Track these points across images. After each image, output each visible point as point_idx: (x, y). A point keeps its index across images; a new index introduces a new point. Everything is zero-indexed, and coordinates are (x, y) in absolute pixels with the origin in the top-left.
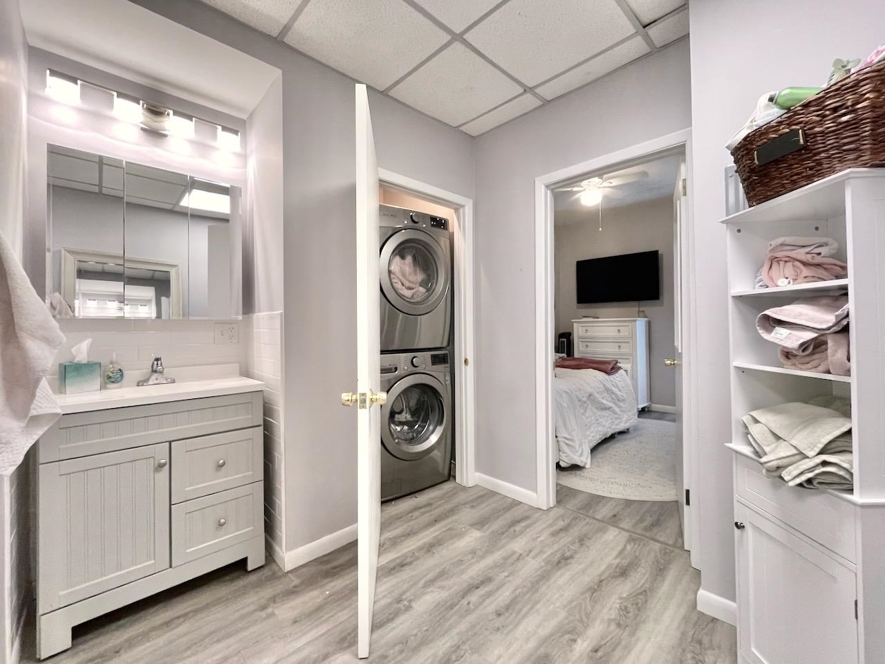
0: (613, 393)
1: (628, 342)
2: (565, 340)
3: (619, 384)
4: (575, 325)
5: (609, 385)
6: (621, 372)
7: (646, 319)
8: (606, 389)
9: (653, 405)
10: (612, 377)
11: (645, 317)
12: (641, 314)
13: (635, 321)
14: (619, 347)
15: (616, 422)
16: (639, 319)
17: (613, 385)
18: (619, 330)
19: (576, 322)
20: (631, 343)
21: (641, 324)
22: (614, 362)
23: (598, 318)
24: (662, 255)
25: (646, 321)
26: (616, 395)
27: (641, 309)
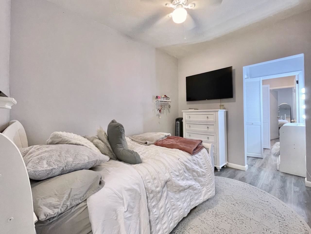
0: (194, 171)
1: (213, 125)
2: (179, 122)
3: (200, 161)
4: (184, 113)
5: (191, 165)
6: (204, 150)
7: (225, 110)
8: (187, 169)
9: (229, 163)
10: (194, 157)
11: (224, 108)
12: (222, 107)
13: (218, 111)
14: (208, 128)
15: (196, 197)
16: (220, 110)
17: (195, 164)
18: (208, 117)
19: (184, 112)
20: (215, 125)
21: (221, 114)
22: (199, 142)
23: (198, 109)
24: (235, 70)
25: (225, 112)
26: (197, 172)
27: (222, 104)
